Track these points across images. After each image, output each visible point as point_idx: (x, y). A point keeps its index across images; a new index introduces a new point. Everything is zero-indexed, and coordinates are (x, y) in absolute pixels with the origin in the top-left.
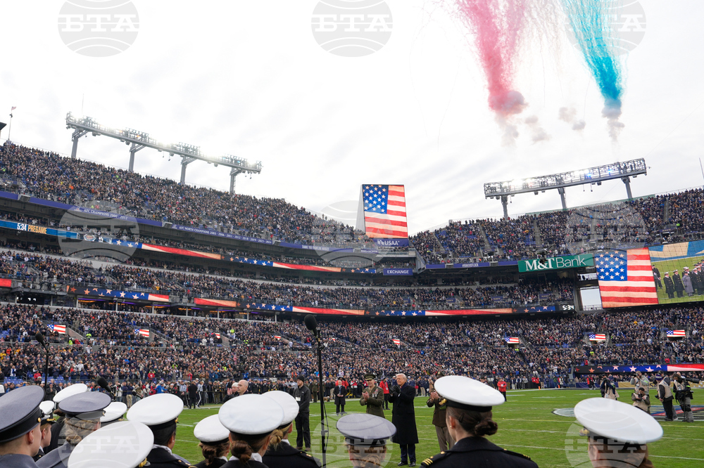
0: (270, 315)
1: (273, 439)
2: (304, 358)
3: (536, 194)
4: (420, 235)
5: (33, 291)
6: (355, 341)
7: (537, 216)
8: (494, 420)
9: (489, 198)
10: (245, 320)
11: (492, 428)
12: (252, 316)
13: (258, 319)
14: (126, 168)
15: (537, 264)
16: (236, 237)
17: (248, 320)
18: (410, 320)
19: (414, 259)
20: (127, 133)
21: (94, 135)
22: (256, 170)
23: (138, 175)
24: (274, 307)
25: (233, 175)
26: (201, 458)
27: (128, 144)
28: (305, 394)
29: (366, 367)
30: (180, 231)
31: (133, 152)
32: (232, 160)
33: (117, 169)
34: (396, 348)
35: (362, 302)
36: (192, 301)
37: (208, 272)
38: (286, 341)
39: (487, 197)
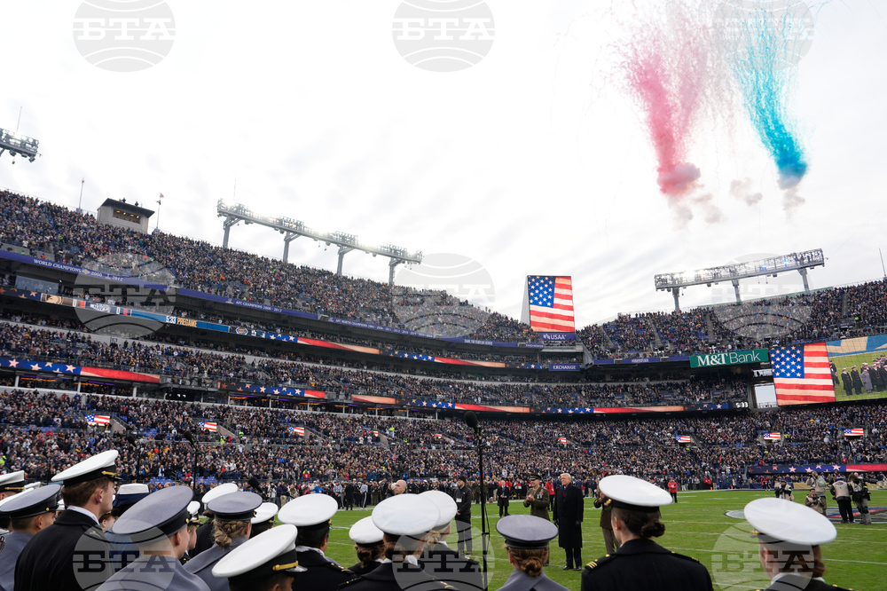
0: (431, 412)
2: (466, 457)
3: (709, 286)
4: (588, 330)
5: (182, 387)
6: (520, 440)
7: (710, 309)
8: (661, 521)
9: (659, 290)
10: (404, 418)
11: (660, 530)
12: (412, 413)
13: (419, 417)
14: (280, 258)
15: (710, 360)
16: (395, 331)
17: (407, 418)
18: (577, 418)
19: (581, 354)
20: (281, 221)
21: (247, 223)
22: (416, 260)
23: (292, 266)
24: (434, 406)
25: (392, 266)
26: (357, 561)
27: (282, 233)
28: (466, 495)
29: (531, 467)
30: (337, 324)
31: (287, 241)
32: (391, 250)
33: (270, 259)
34: (562, 447)
35: (526, 399)
36: (349, 398)
37: (365, 367)
38: (447, 439)
39: (657, 289)
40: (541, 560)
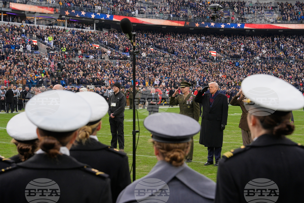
0: (89, 23)
1: (81, 135)
2: (123, 67)
6: (173, 53)
10: (63, 28)
12: (71, 23)
13: (77, 27)
17: (66, 28)
18: (229, 33)
24: (93, 16)
26: (16, 153)
28: (121, 100)
29: (182, 77)
34: (212, 59)
35: (182, 13)
36: (7, 6)
38: (105, 49)
40: (184, 152)
